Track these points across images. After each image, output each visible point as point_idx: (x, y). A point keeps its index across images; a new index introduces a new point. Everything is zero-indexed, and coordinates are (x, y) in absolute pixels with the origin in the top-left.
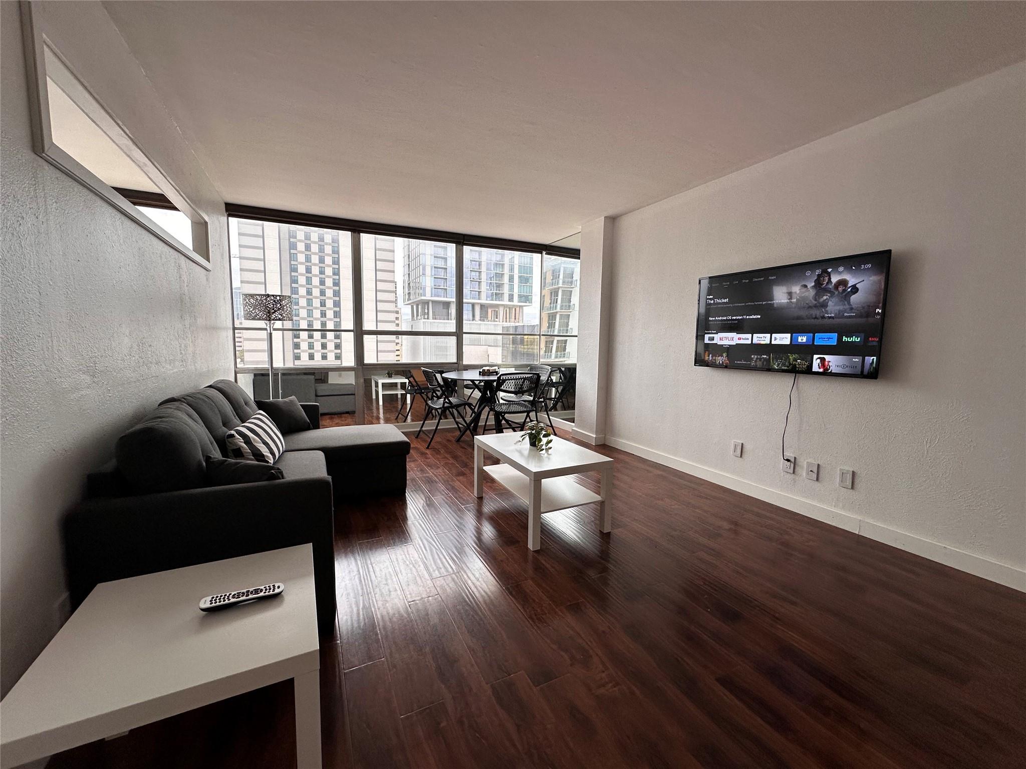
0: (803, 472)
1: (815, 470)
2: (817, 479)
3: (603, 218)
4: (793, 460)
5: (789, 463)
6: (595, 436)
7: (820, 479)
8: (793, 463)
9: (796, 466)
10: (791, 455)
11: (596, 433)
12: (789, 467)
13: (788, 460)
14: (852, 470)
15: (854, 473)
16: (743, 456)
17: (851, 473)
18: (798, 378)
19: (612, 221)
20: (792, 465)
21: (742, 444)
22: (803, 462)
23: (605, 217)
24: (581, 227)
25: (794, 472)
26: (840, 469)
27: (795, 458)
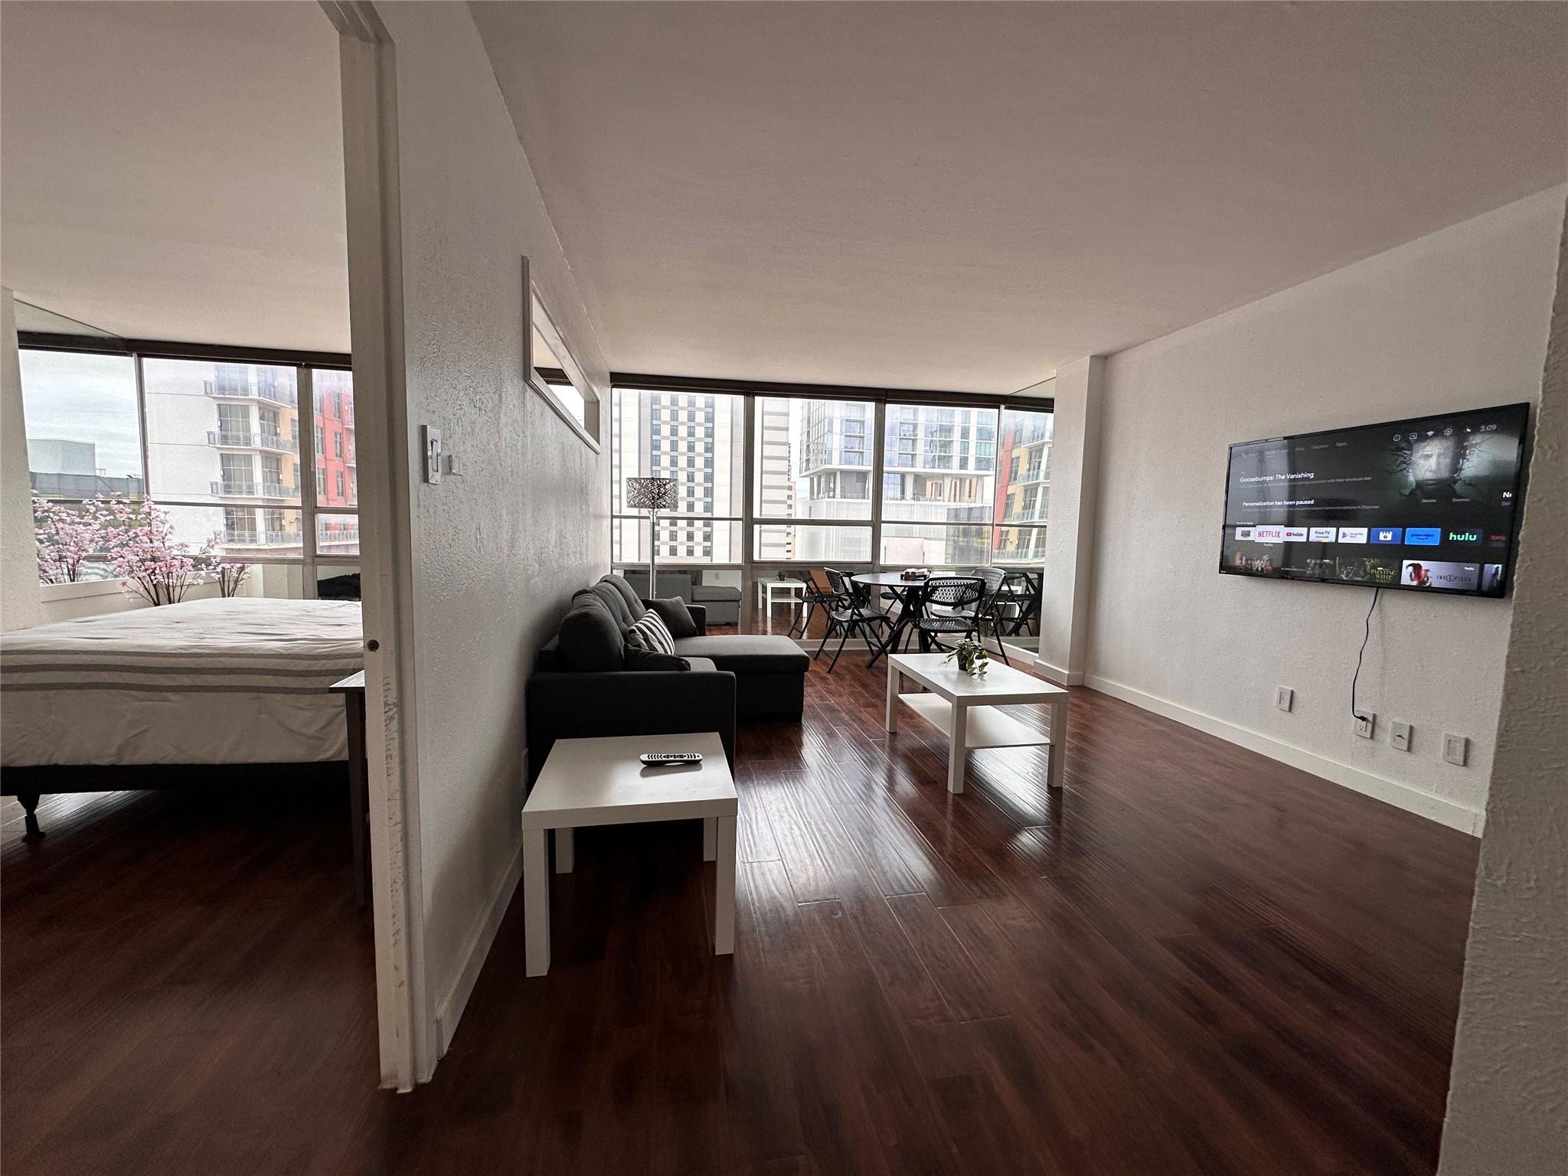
0: (1386, 737)
1: (1406, 735)
2: (1409, 749)
3: (1088, 358)
4: (1371, 719)
5: (1365, 722)
6: (1067, 672)
7: (1414, 748)
8: (1372, 723)
9: (1376, 728)
10: (1368, 711)
11: (1070, 669)
12: (1364, 729)
13: (1363, 719)
14: (1463, 736)
15: (1467, 742)
16: (1294, 710)
17: (1463, 742)
18: (1382, 595)
19: (1103, 362)
20: (1370, 726)
21: (1292, 692)
22: (1387, 722)
23: (1091, 357)
24: (1055, 371)
25: (1372, 737)
26: (1447, 735)
27: (1375, 716)
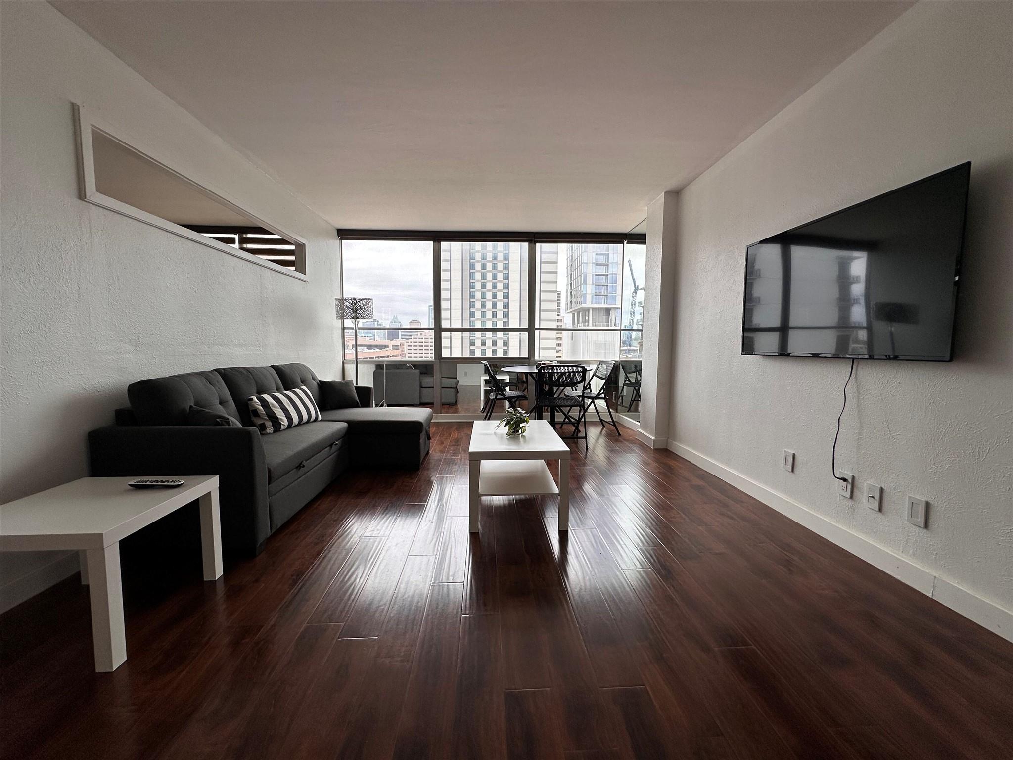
0: (863, 496)
1: (877, 496)
2: (880, 510)
3: (663, 193)
4: (850, 480)
5: (845, 483)
6: (653, 438)
7: (884, 509)
8: (851, 483)
9: (855, 490)
10: (849, 473)
11: (656, 435)
12: (845, 489)
13: (845, 480)
14: (924, 499)
15: (928, 505)
16: (796, 470)
17: (924, 505)
18: (857, 366)
19: (675, 196)
20: (849, 487)
21: (794, 455)
22: (867, 484)
23: (665, 193)
24: (647, 208)
25: (851, 497)
26: (910, 497)
27: (853, 477)
